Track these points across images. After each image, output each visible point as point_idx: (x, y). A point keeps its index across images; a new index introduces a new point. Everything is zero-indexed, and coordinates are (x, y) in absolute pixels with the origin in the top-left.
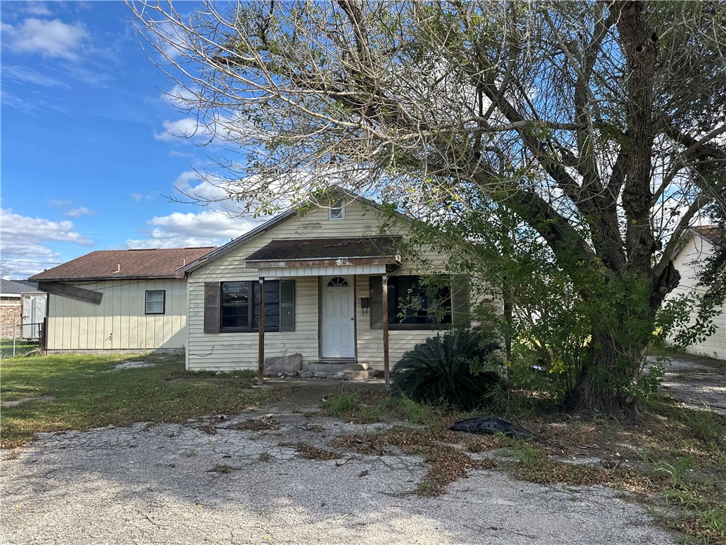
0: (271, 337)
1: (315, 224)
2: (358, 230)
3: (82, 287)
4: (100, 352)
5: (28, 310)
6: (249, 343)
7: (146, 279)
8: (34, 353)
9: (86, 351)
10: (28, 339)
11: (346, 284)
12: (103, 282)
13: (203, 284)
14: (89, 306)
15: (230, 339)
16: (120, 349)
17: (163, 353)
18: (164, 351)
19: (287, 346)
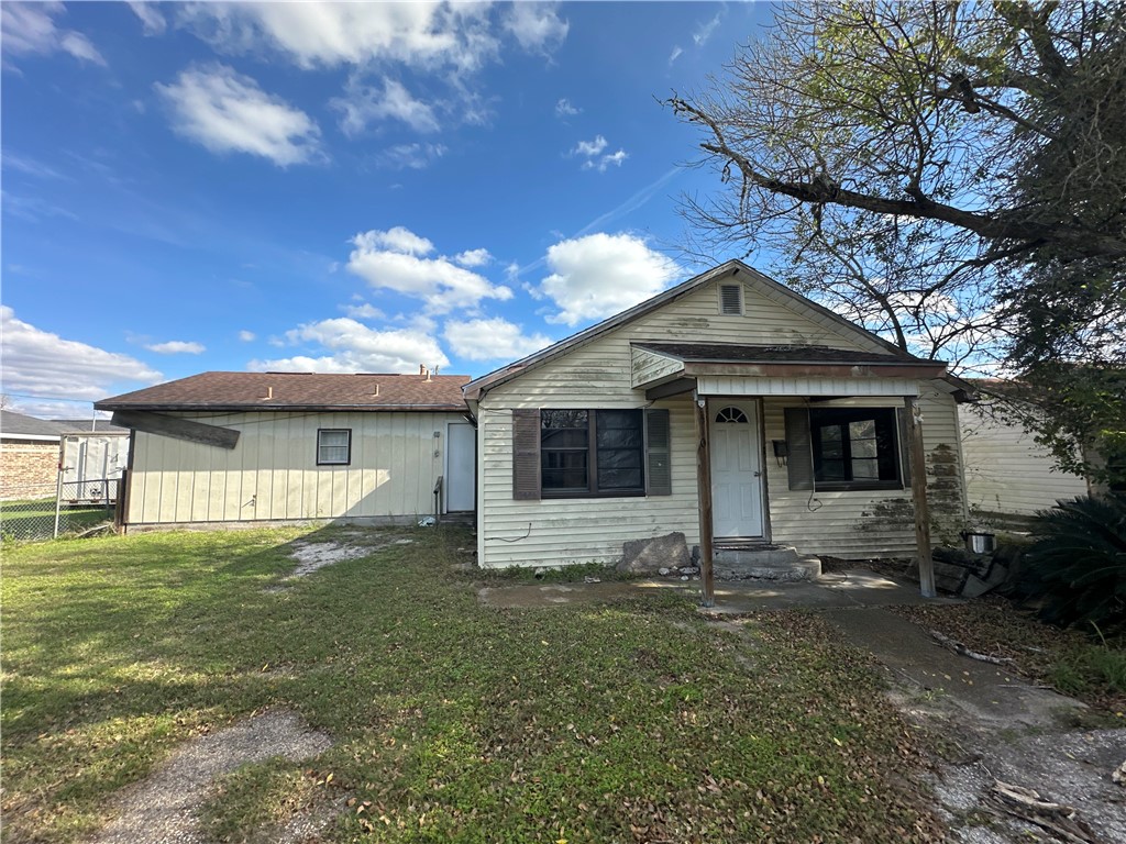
0: (631, 506)
1: (699, 320)
2: (764, 334)
3: (200, 421)
4: (233, 525)
5: (73, 459)
6: (593, 516)
7: (322, 411)
8: (101, 530)
9: (206, 524)
10: (71, 502)
11: (743, 420)
12: (242, 414)
13: (511, 412)
14: (216, 453)
15: (556, 510)
16: (271, 520)
17: (348, 525)
18: (349, 521)
19: (658, 520)
